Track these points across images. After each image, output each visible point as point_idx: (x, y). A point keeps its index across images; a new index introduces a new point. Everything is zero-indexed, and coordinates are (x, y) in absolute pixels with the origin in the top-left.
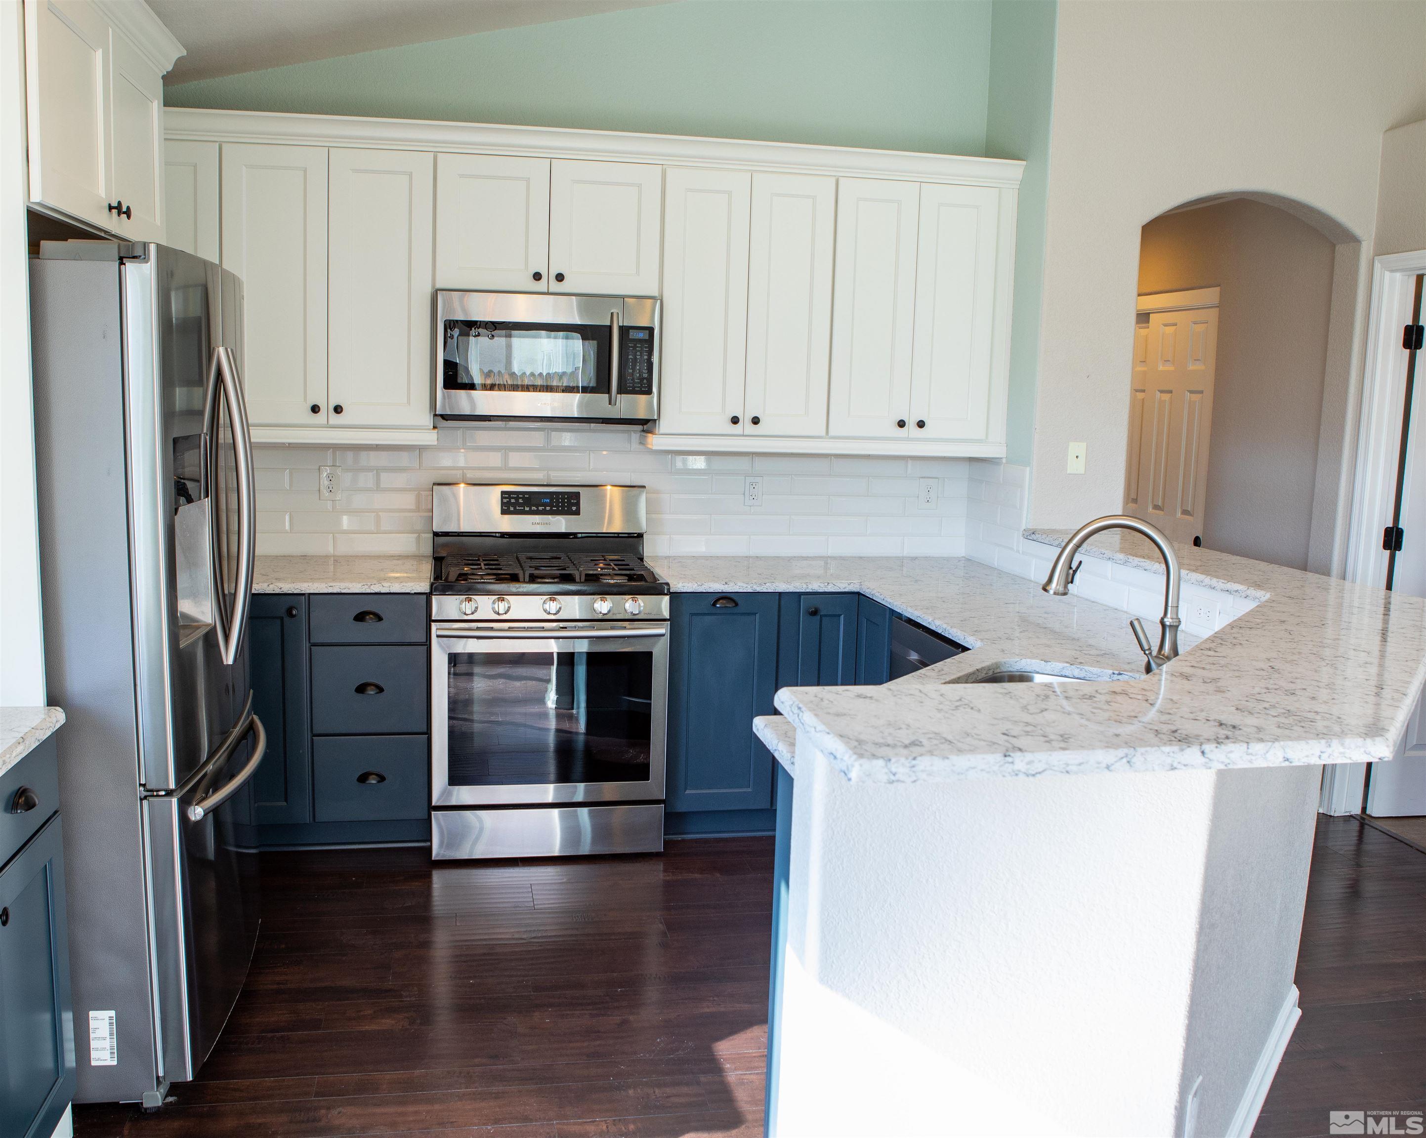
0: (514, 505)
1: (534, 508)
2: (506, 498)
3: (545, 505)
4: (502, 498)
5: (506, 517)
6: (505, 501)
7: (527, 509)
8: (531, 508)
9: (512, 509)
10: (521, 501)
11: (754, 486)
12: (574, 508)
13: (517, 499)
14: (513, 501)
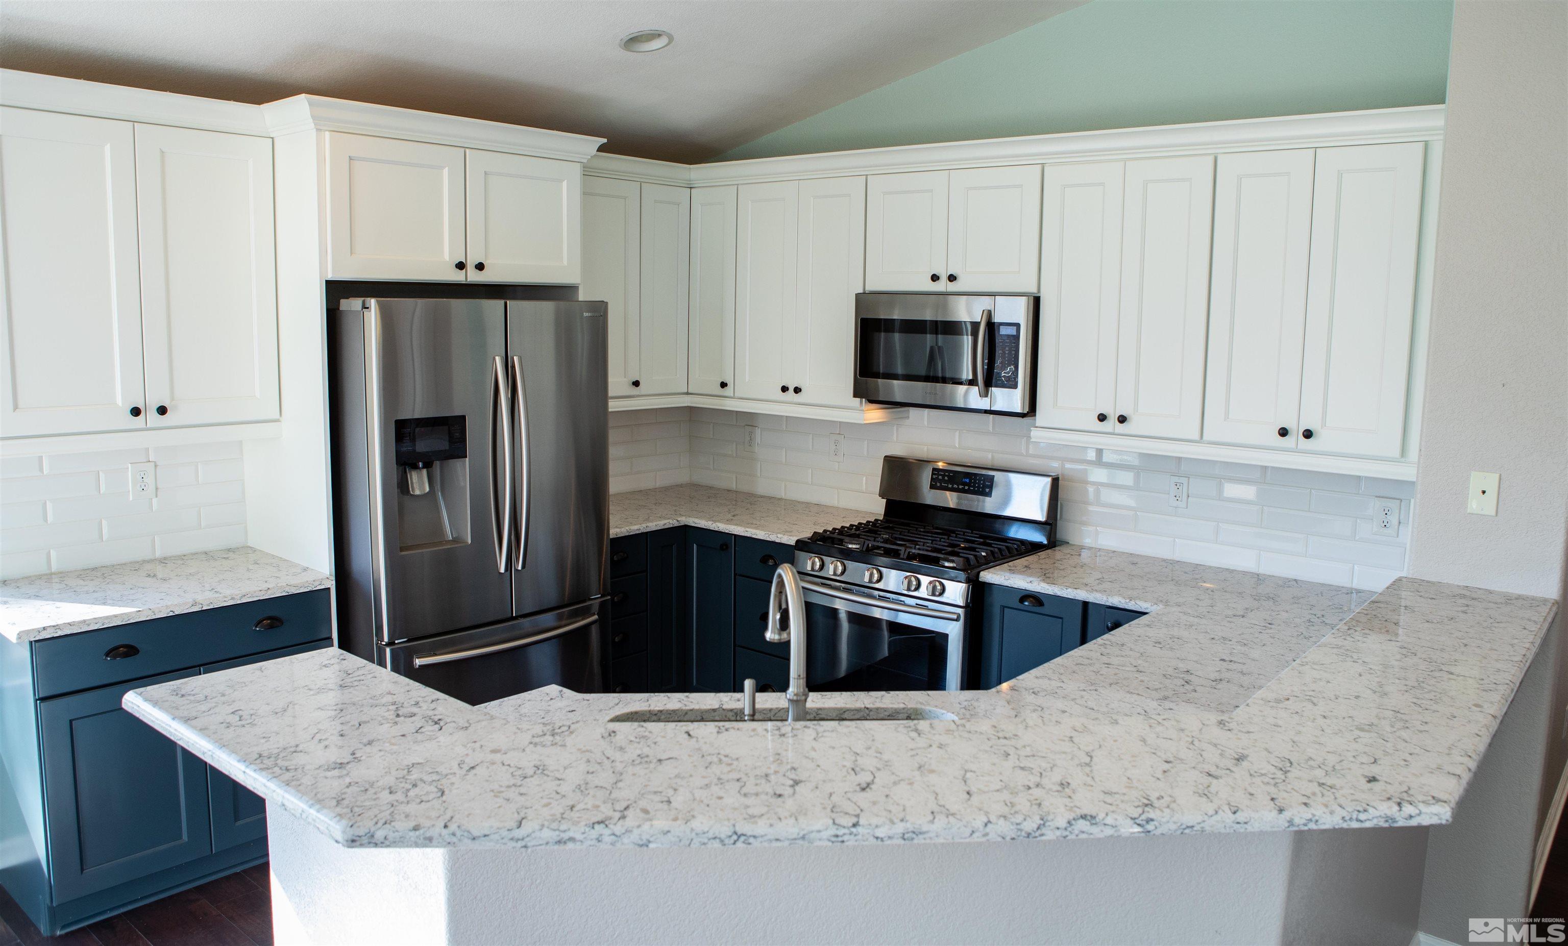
0: (940, 481)
1: (955, 486)
2: (935, 474)
3: (964, 484)
4: (933, 474)
5: (933, 491)
6: (934, 477)
7: (950, 486)
8: (953, 486)
9: (938, 484)
10: (946, 478)
11: (1178, 486)
12: (987, 490)
13: (944, 476)
14: (940, 477)
